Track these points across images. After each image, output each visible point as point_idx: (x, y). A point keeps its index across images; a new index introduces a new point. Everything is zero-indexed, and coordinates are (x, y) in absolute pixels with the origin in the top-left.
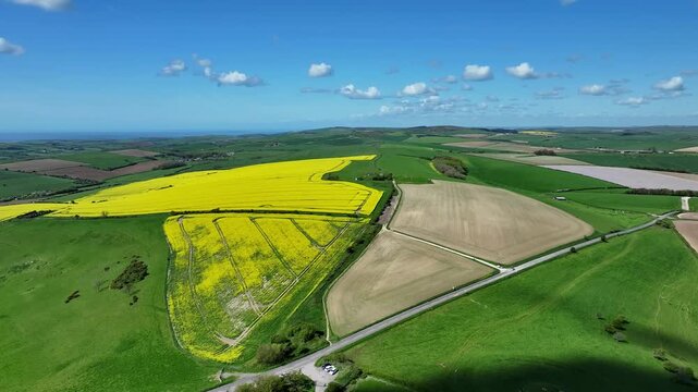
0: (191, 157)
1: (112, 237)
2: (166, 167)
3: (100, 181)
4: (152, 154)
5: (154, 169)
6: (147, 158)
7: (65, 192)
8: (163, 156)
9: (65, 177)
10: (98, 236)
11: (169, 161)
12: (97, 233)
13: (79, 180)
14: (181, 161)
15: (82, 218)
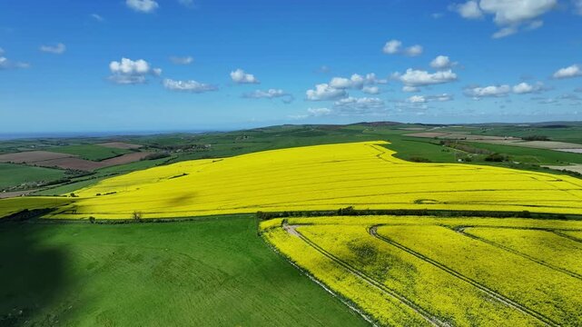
0: (172, 148)
1: (168, 263)
2: (152, 158)
3: (92, 171)
4: (136, 146)
5: (141, 160)
6: (131, 150)
7: (57, 183)
8: (147, 148)
9: (55, 168)
10: (138, 259)
11: (153, 152)
12: (135, 252)
13: (70, 171)
14: (164, 152)
15: (100, 222)
